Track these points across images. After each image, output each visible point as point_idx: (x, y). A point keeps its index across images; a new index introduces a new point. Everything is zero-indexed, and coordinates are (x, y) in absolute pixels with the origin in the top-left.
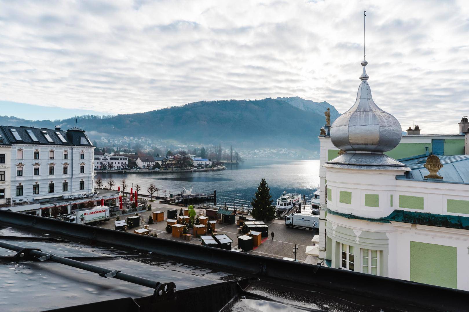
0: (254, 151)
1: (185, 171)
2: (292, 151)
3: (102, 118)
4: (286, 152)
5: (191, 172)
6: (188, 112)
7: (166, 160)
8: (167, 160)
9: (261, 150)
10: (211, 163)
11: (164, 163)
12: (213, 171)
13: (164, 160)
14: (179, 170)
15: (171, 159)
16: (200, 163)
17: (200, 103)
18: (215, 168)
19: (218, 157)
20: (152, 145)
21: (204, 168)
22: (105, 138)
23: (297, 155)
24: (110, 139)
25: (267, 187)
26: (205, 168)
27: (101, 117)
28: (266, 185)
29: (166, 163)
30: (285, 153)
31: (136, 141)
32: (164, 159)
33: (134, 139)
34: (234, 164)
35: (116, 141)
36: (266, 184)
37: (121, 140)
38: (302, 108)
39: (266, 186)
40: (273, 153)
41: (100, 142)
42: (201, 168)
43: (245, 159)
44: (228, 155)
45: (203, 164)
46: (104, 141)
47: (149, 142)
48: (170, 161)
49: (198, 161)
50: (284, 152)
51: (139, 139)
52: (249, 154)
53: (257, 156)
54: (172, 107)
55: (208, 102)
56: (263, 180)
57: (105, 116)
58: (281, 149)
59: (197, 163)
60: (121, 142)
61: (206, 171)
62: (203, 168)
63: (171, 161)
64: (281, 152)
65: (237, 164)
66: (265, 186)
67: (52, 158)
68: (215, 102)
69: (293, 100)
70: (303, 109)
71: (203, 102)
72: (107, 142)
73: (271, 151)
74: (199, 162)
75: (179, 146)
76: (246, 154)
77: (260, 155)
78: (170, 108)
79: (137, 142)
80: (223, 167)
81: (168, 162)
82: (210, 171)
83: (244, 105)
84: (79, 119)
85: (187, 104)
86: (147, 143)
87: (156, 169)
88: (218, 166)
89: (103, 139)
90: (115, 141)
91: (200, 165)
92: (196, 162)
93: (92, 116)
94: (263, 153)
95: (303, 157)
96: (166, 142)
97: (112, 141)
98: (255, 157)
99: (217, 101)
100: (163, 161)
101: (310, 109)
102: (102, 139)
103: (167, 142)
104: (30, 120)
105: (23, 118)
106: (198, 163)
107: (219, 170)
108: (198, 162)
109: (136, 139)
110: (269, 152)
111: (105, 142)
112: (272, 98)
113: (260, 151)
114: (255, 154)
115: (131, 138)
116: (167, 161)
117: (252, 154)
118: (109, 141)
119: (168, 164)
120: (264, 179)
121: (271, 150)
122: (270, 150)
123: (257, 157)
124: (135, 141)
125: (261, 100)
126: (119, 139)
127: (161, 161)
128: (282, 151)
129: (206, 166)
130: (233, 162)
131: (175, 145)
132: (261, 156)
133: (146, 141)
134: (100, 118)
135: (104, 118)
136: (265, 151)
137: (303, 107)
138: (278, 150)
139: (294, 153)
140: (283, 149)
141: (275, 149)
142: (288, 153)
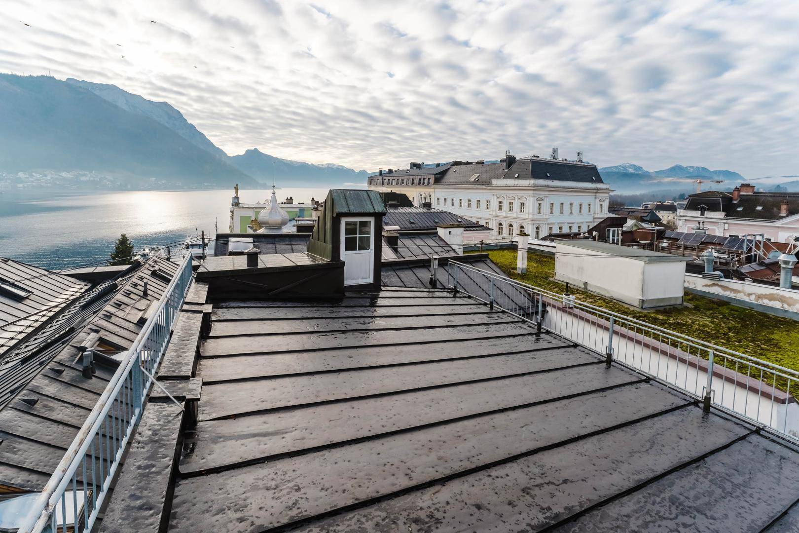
0: (17, 175)
2: (107, 177)
9: (34, 174)
23: (119, 183)
30: (92, 179)
38: (121, 103)
40: (65, 180)
50: (90, 178)
53: (25, 185)
58: (83, 172)
64: (83, 178)
70: (125, 107)
73: (59, 175)
77: (32, 182)
94: (38, 180)
95: (129, 187)
98: (20, 185)
101: (138, 110)
110: (55, 177)
113: (32, 176)
114: (20, 180)
117: (9, 181)
122: (56, 174)
123: (24, 187)
128: (85, 175)
132: (33, 184)
136: (45, 175)
137: (125, 104)
138: (76, 174)
139: (112, 179)
140: (88, 173)
141: (69, 172)
142: (98, 180)
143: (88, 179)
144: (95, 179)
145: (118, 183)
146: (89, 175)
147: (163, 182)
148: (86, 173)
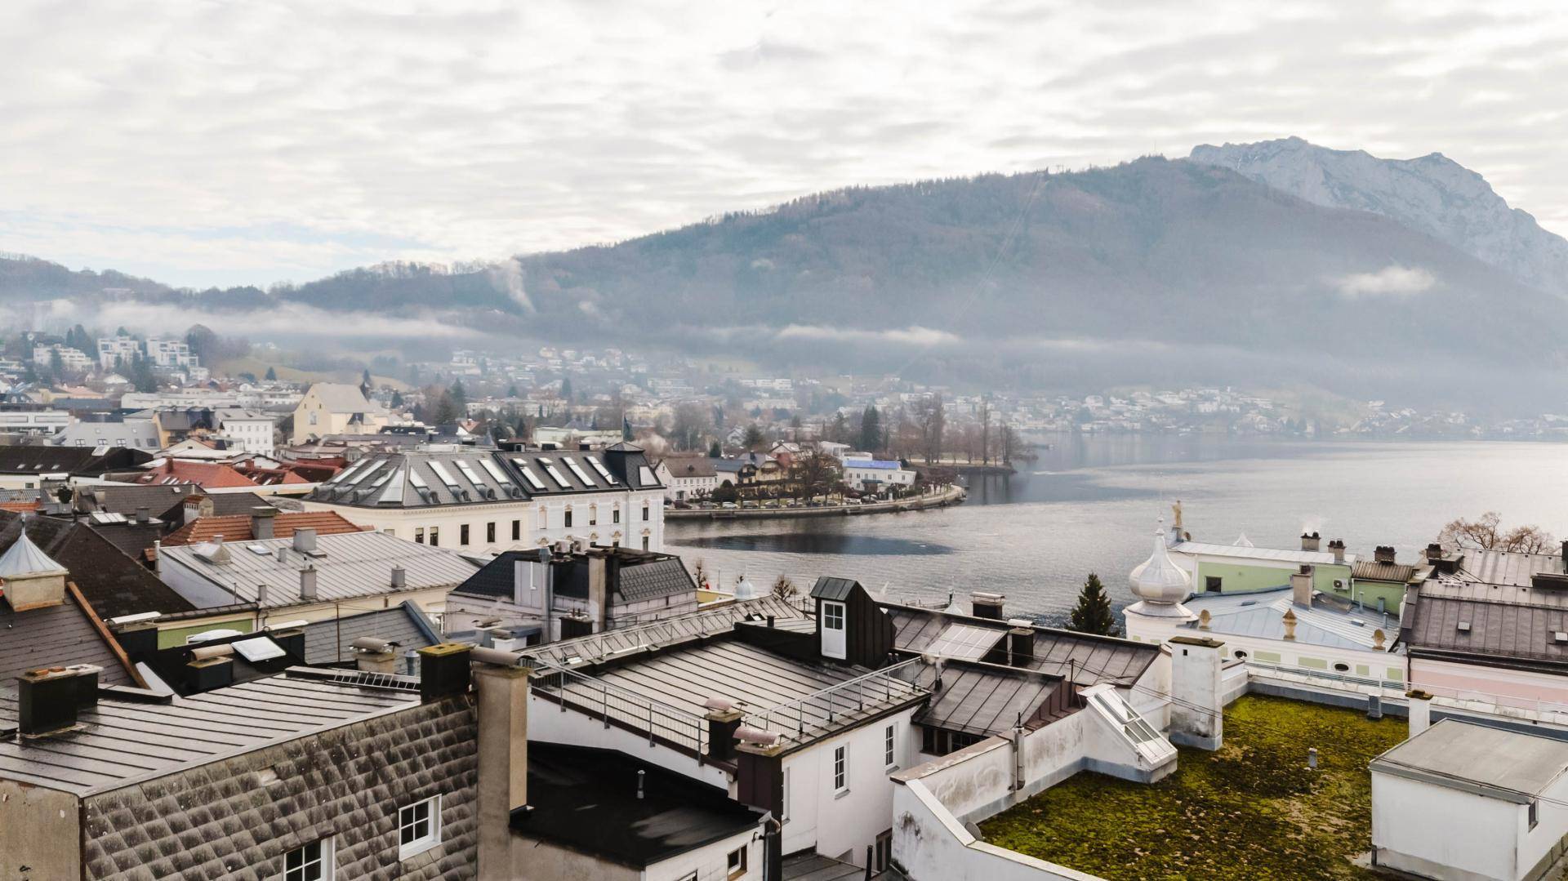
0: (1083, 402)
1: (821, 510)
2: (1258, 401)
3: (450, 272)
4: (1233, 405)
5: (844, 513)
6: (794, 237)
7: (752, 470)
8: (756, 469)
9: (1113, 399)
10: (909, 478)
11: (746, 481)
12: (920, 508)
13: (745, 471)
14: (800, 506)
15: (769, 466)
16: (870, 478)
17: (843, 194)
18: (928, 499)
19: (932, 444)
20: (650, 383)
21: (887, 498)
22: (468, 356)
23: (1285, 420)
24: (488, 359)
25: (1104, 595)
26: (891, 499)
27: (445, 268)
28: (1101, 593)
29: (750, 480)
30: (1224, 407)
31: (587, 365)
32: (746, 466)
33: (578, 359)
34: (995, 471)
35: (512, 368)
36: (1101, 588)
37: (530, 362)
39: (1101, 595)
40: (1169, 411)
41: (449, 373)
42: (878, 499)
43: (1039, 439)
44: (969, 430)
45: (881, 482)
46: (463, 368)
47: (640, 370)
48: (764, 471)
49: (862, 470)
50: (1219, 405)
51: (598, 358)
52: (1058, 414)
53: (1095, 427)
54: (728, 218)
55: (880, 187)
56: (1093, 578)
57: (461, 264)
58: (1207, 391)
59: (858, 476)
60: (532, 370)
61: (895, 510)
62: (885, 497)
63: (770, 471)
64: (1206, 408)
65: (1007, 473)
66: (1097, 594)
67: (593, 523)
68: (909, 188)
69: (1274, 156)
71: (857, 189)
72: (477, 371)
73: (1160, 401)
74: (866, 475)
75: (760, 383)
76: (1045, 416)
77: (1110, 419)
78: (717, 222)
79: (591, 369)
80: (957, 490)
81: (760, 476)
82: (911, 508)
83: (1036, 194)
84: (365, 278)
85: (787, 204)
86: (632, 374)
87: (726, 504)
88: (938, 488)
89: (461, 362)
90: (507, 369)
91: (870, 487)
92: (855, 472)
93: (413, 266)
94: (1119, 413)
96: (706, 368)
97: (495, 369)
98: (1086, 427)
99: (919, 184)
100: (741, 474)
101: (1356, 194)
102: (455, 359)
103: (711, 368)
104: (185, 289)
105: (148, 277)
106: (863, 477)
107: (942, 505)
108: (863, 473)
109: (585, 360)
110: (1150, 404)
111: (468, 372)
112: (1169, 157)
113: (1108, 403)
114: (1085, 416)
115: (568, 353)
116: (754, 474)
117: (1069, 417)
118: (483, 366)
119: (759, 483)
120: (1096, 577)
121: (1161, 398)
122: (1152, 399)
123: (1092, 431)
124: (584, 366)
125: (1115, 169)
126: (519, 359)
127: (734, 472)
128: (1209, 399)
129: (896, 490)
130: (991, 463)
131: (744, 382)
132: (1111, 423)
133: (627, 364)
134: (442, 271)
135: (461, 271)
136: (1133, 402)
137: (1323, 183)
138: (1191, 396)
139: (1270, 407)
140: (1217, 392)
141: (1178, 393)
142: (1238, 409)
143: (1215, 409)
144: (1232, 408)
145: (1282, 418)
146: (1218, 398)
147: (1406, 413)
148: (1212, 391)
